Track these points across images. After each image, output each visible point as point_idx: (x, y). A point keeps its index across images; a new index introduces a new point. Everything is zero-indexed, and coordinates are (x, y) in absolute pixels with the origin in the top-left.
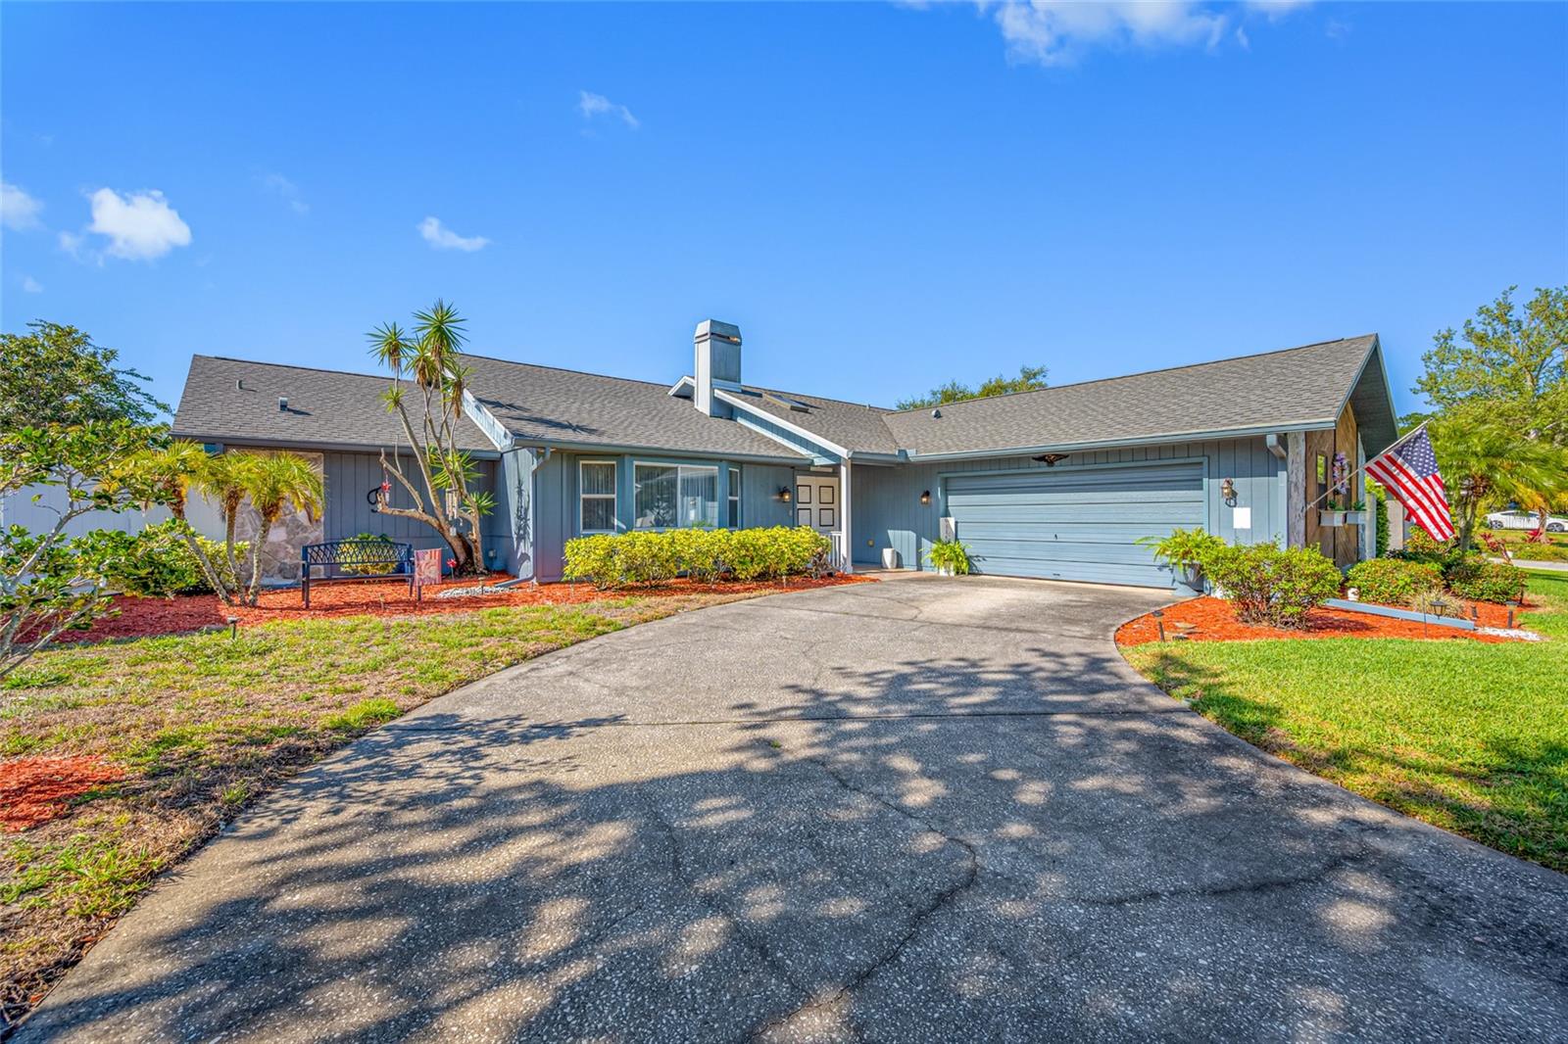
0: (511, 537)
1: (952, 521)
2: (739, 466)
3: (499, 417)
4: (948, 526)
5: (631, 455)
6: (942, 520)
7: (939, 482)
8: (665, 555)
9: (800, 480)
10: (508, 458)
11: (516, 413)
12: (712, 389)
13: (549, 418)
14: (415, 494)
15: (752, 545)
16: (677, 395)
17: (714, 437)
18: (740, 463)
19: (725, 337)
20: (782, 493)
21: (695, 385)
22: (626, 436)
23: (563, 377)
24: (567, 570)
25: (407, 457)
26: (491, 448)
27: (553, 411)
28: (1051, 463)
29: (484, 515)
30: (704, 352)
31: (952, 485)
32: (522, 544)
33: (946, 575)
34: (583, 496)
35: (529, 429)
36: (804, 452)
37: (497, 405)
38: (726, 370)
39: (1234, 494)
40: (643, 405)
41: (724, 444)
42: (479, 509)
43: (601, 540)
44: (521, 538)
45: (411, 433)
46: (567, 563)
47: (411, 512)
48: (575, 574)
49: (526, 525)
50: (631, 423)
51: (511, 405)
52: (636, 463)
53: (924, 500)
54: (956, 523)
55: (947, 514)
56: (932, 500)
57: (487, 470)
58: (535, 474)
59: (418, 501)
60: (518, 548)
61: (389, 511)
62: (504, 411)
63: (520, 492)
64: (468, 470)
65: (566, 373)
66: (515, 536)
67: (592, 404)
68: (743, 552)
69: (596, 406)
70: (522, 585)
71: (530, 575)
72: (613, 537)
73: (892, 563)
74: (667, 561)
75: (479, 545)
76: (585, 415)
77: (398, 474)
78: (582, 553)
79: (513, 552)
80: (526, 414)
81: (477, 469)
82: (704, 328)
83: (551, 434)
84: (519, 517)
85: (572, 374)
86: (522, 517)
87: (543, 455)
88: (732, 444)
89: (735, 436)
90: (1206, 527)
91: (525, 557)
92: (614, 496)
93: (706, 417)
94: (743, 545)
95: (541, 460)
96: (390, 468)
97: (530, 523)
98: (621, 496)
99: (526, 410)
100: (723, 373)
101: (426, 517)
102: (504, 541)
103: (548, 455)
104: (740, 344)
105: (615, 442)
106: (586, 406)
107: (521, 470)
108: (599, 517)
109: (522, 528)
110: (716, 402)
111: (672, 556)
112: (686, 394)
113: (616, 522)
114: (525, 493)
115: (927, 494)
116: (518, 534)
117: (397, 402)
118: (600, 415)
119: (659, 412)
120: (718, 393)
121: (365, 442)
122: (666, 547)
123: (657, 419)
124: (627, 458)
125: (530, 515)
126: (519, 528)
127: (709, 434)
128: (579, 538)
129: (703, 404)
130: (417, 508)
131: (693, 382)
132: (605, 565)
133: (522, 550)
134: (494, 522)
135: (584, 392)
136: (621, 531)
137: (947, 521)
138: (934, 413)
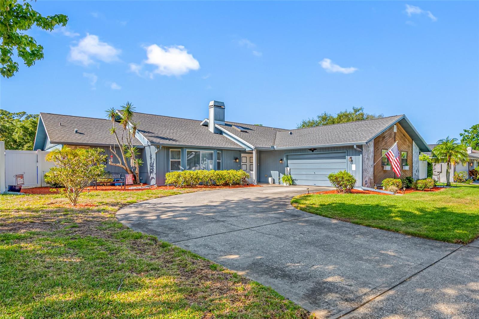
0: (148, 173)
1: (288, 168)
2: (221, 151)
3: (146, 136)
4: (287, 170)
5: (186, 148)
6: (286, 168)
7: (285, 156)
8: (195, 177)
9: (242, 155)
10: (147, 149)
11: (150, 135)
12: (214, 124)
13: (160, 136)
14: (119, 159)
15: (221, 175)
16: (203, 125)
17: (213, 141)
18: (222, 150)
19: (219, 106)
20: (236, 159)
21: (209, 122)
22: (184, 141)
23: (163, 119)
24: (166, 181)
25: (117, 148)
26: (141, 145)
27: (161, 134)
28: (313, 151)
29: (140, 166)
30: (212, 111)
31: (289, 157)
32: (152, 174)
33: (286, 185)
34: (171, 160)
35: (155, 140)
36: (243, 146)
37: (145, 132)
38: (219, 118)
39: (352, 161)
40: (190, 130)
41: (216, 144)
42: (139, 163)
43: (176, 173)
44: (151, 172)
45: (118, 141)
46: (166, 179)
47: (118, 164)
48: (169, 182)
49: (153, 168)
50: (186, 137)
51: (148, 132)
52: (187, 150)
53: (281, 162)
54: (290, 169)
55: (288, 166)
56: (283, 162)
57: (141, 152)
58: (156, 153)
59: (120, 161)
60: (150, 175)
61: (112, 164)
62: (147, 134)
63: (151, 158)
64: (136, 152)
65: (164, 117)
66: (149, 172)
67: (173, 130)
68: (218, 177)
69: (175, 131)
70: (152, 186)
71: (155, 184)
72: (180, 172)
73: (272, 182)
74: (195, 179)
75: (138, 175)
76: (171, 135)
77: (115, 153)
78: (171, 177)
79: (148, 177)
80: (153, 135)
81: (138, 152)
82: (212, 103)
83: (162, 142)
84: (151, 166)
85: (166, 118)
86: (152, 166)
87: (159, 148)
88: (219, 144)
89: (221, 140)
90: (346, 170)
91: (153, 178)
92: (180, 160)
93: (212, 134)
94: (218, 175)
95: (158, 149)
96: (113, 151)
97: (155, 168)
98: (183, 160)
99: (153, 133)
100: (218, 119)
101: (122, 166)
102: (146, 174)
103: (161, 148)
104: (224, 108)
105: (181, 144)
106: (172, 131)
107: (151, 152)
108: (175, 166)
109: (152, 169)
110: (216, 128)
111: (197, 177)
112: (206, 125)
113: (181, 167)
114: (153, 159)
115: (282, 160)
116: (150, 171)
117: (114, 132)
118: (176, 134)
119: (196, 132)
120: (217, 126)
121: (103, 143)
122: (195, 175)
123: (195, 135)
124: (184, 149)
125: (155, 165)
126: (151, 169)
127: (212, 140)
128: (170, 172)
129: (211, 129)
130: (120, 163)
131: (208, 121)
132: (177, 180)
133: (152, 176)
134: (143, 168)
135: (171, 125)
136: (183, 170)
137: (287, 168)
138: (289, 133)
